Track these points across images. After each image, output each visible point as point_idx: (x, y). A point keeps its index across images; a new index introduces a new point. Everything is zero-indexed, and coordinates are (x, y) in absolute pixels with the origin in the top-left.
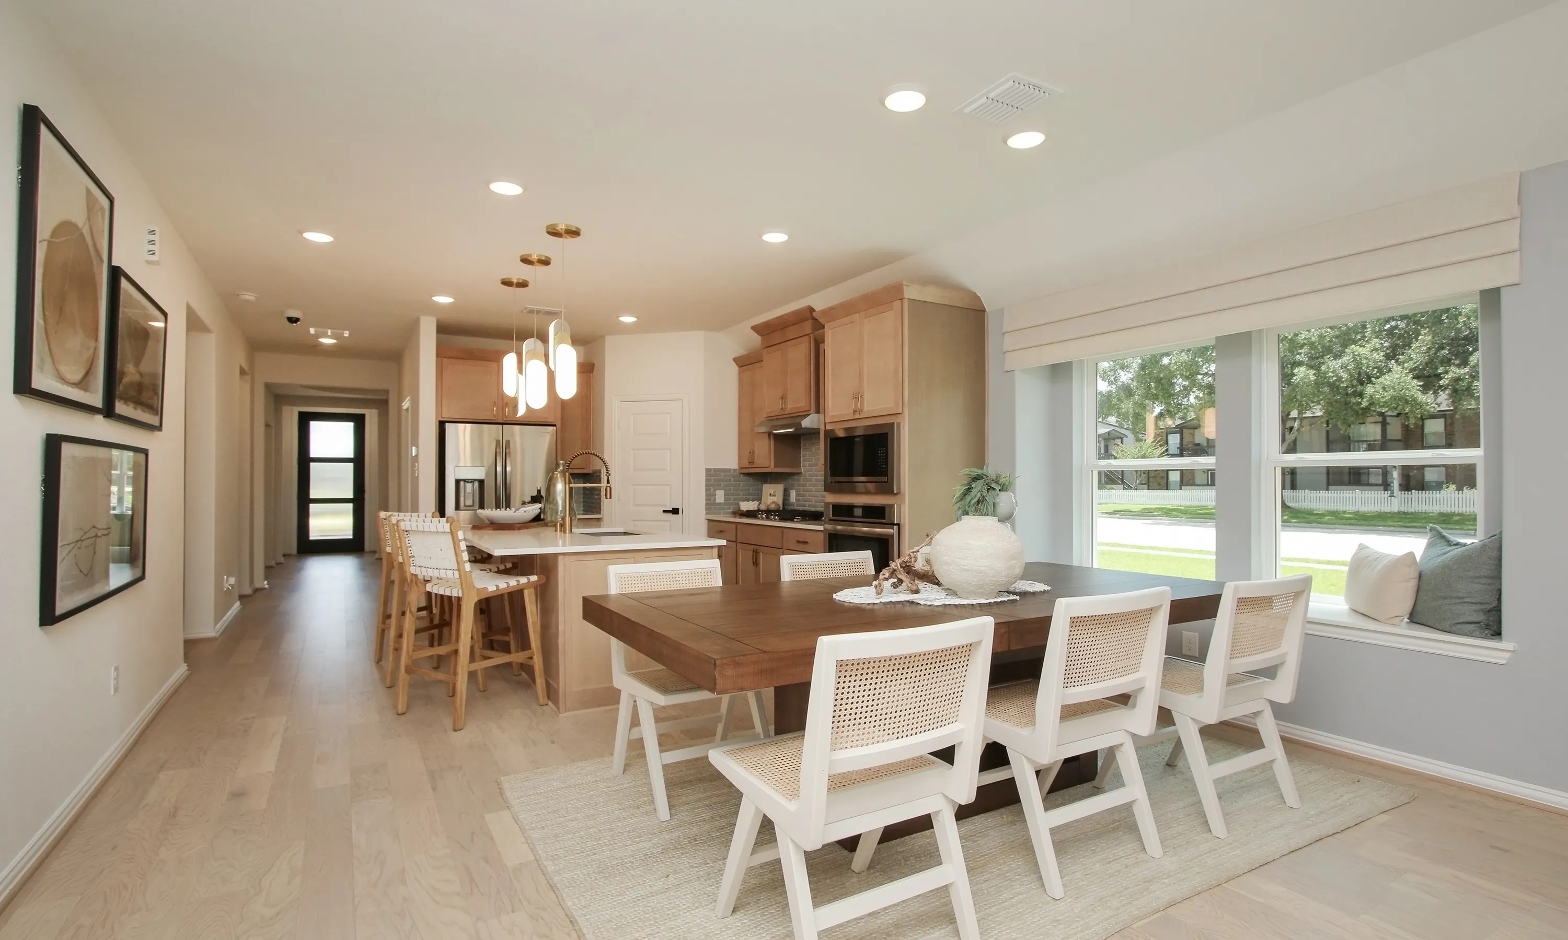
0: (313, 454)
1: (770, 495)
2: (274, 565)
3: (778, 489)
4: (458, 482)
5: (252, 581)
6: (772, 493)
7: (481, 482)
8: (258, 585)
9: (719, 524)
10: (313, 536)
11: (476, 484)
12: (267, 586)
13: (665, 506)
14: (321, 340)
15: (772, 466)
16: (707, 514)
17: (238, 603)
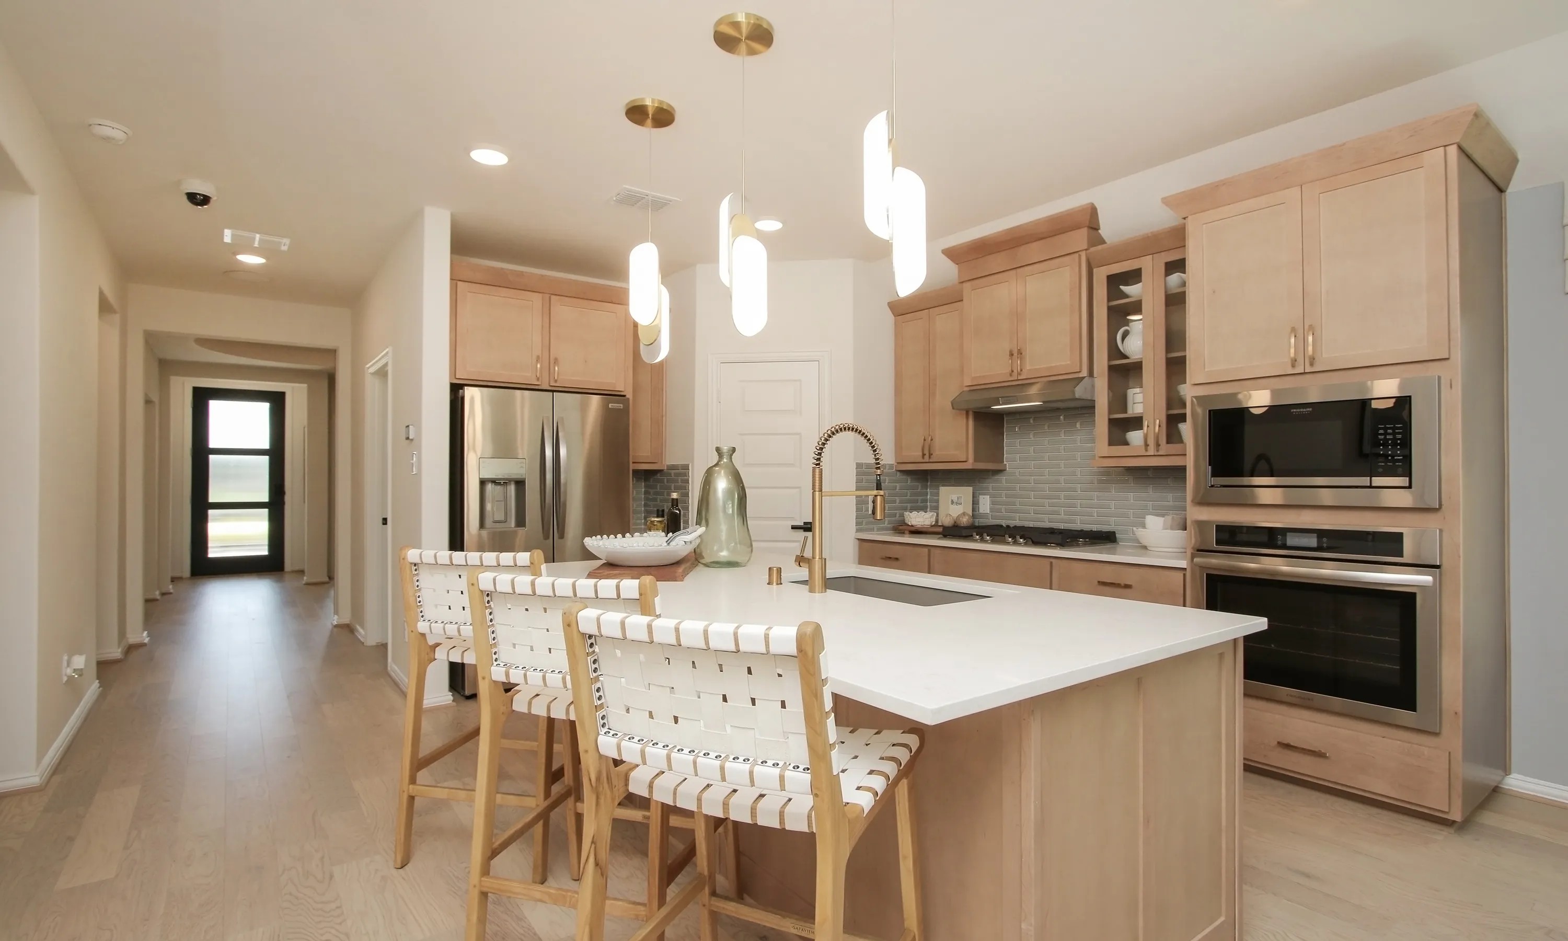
0: (213, 444)
1: (952, 502)
2: (158, 597)
3: (965, 492)
4: (483, 483)
5: (122, 633)
6: (955, 500)
7: (520, 484)
8: (132, 639)
9: (885, 545)
10: (214, 552)
11: (512, 488)
12: (146, 640)
13: (792, 518)
14: (242, 258)
15: (971, 460)
16: (858, 531)
17: (96, 684)
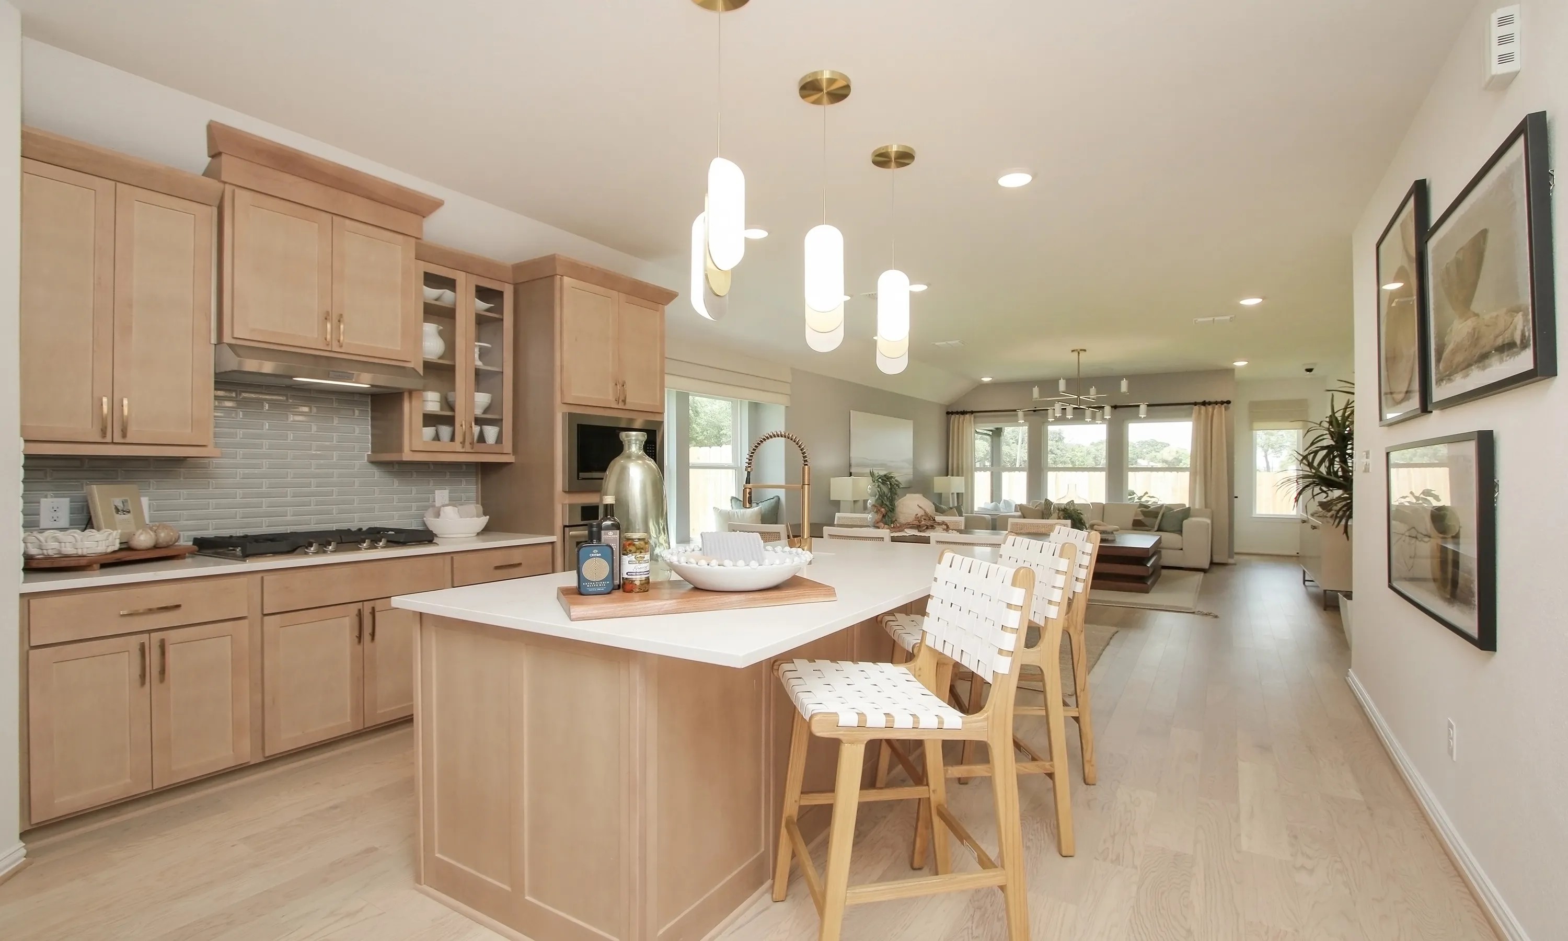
1: (117, 510)
6: (120, 506)
15: (211, 444)
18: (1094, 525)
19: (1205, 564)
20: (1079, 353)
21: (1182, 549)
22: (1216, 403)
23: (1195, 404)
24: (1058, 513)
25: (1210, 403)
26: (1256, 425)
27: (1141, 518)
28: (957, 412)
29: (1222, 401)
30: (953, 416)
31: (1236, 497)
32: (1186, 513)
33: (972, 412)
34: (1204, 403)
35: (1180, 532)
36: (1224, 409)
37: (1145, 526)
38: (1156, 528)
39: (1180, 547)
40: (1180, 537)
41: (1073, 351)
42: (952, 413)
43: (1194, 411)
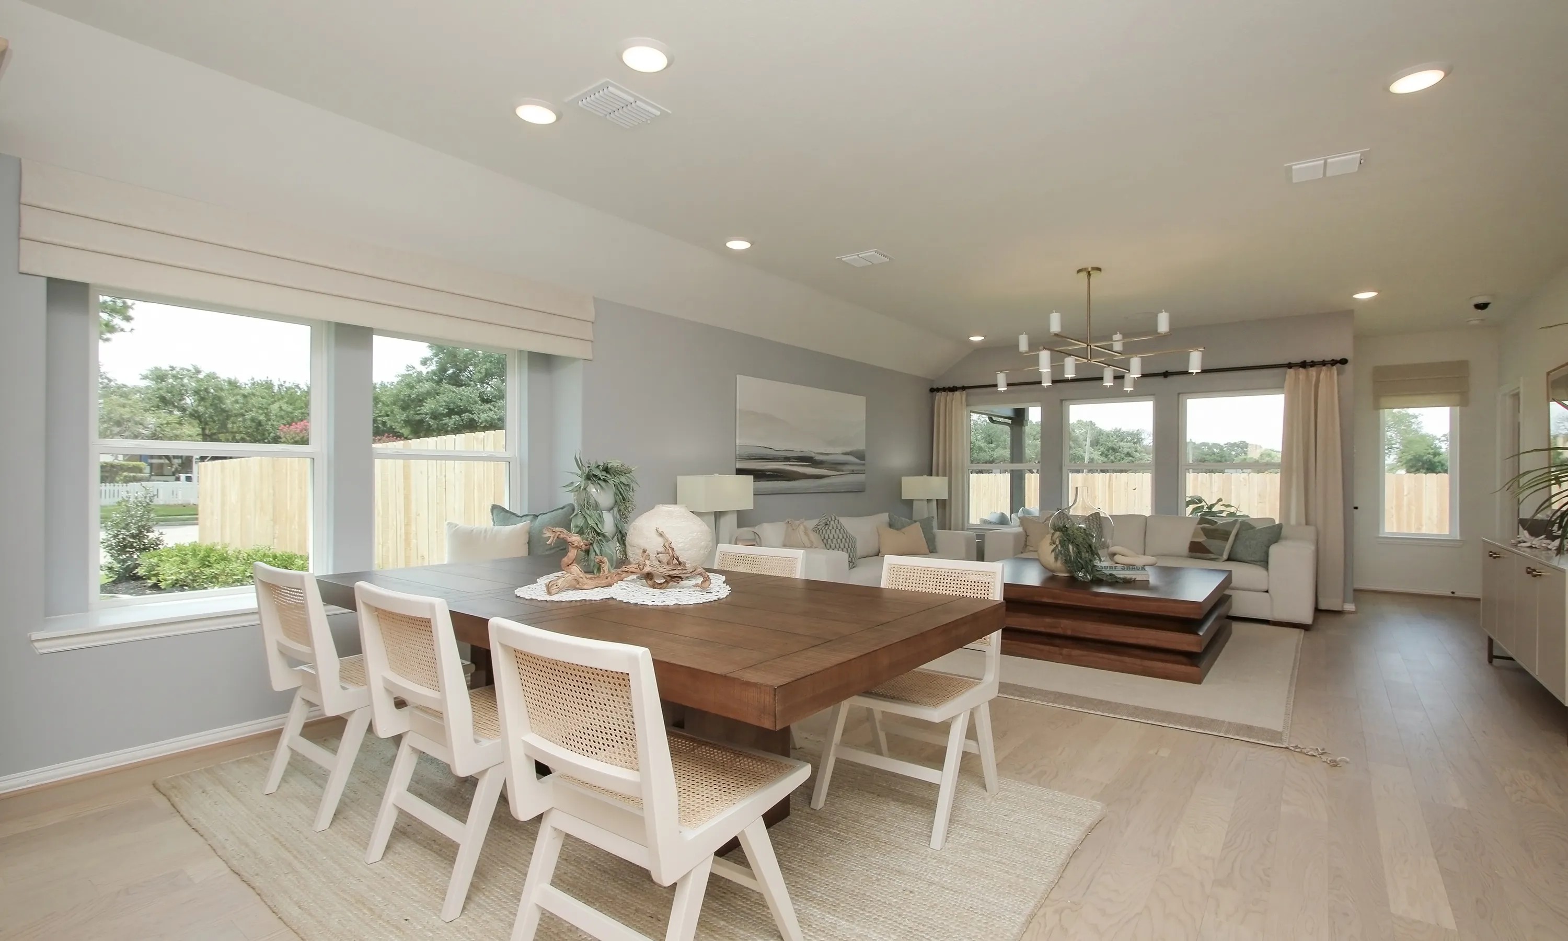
18: (1114, 554)
19: (1306, 616)
20: (1089, 274)
21: (1267, 592)
22: (1324, 363)
23: (1290, 366)
24: (1053, 534)
25: (1313, 364)
26: (1384, 401)
27: (1202, 539)
28: (944, 388)
29: (1333, 360)
30: (939, 394)
31: (1356, 508)
32: (1275, 534)
33: (964, 388)
34: (1304, 365)
35: (1264, 563)
36: (1336, 373)
37: (1208, 552)
38: (1225, 556)
39: (1265, 588)
40: (1264, 572)
41: (1079, 271)
42: (938, 390)
43: (1287, 377)
